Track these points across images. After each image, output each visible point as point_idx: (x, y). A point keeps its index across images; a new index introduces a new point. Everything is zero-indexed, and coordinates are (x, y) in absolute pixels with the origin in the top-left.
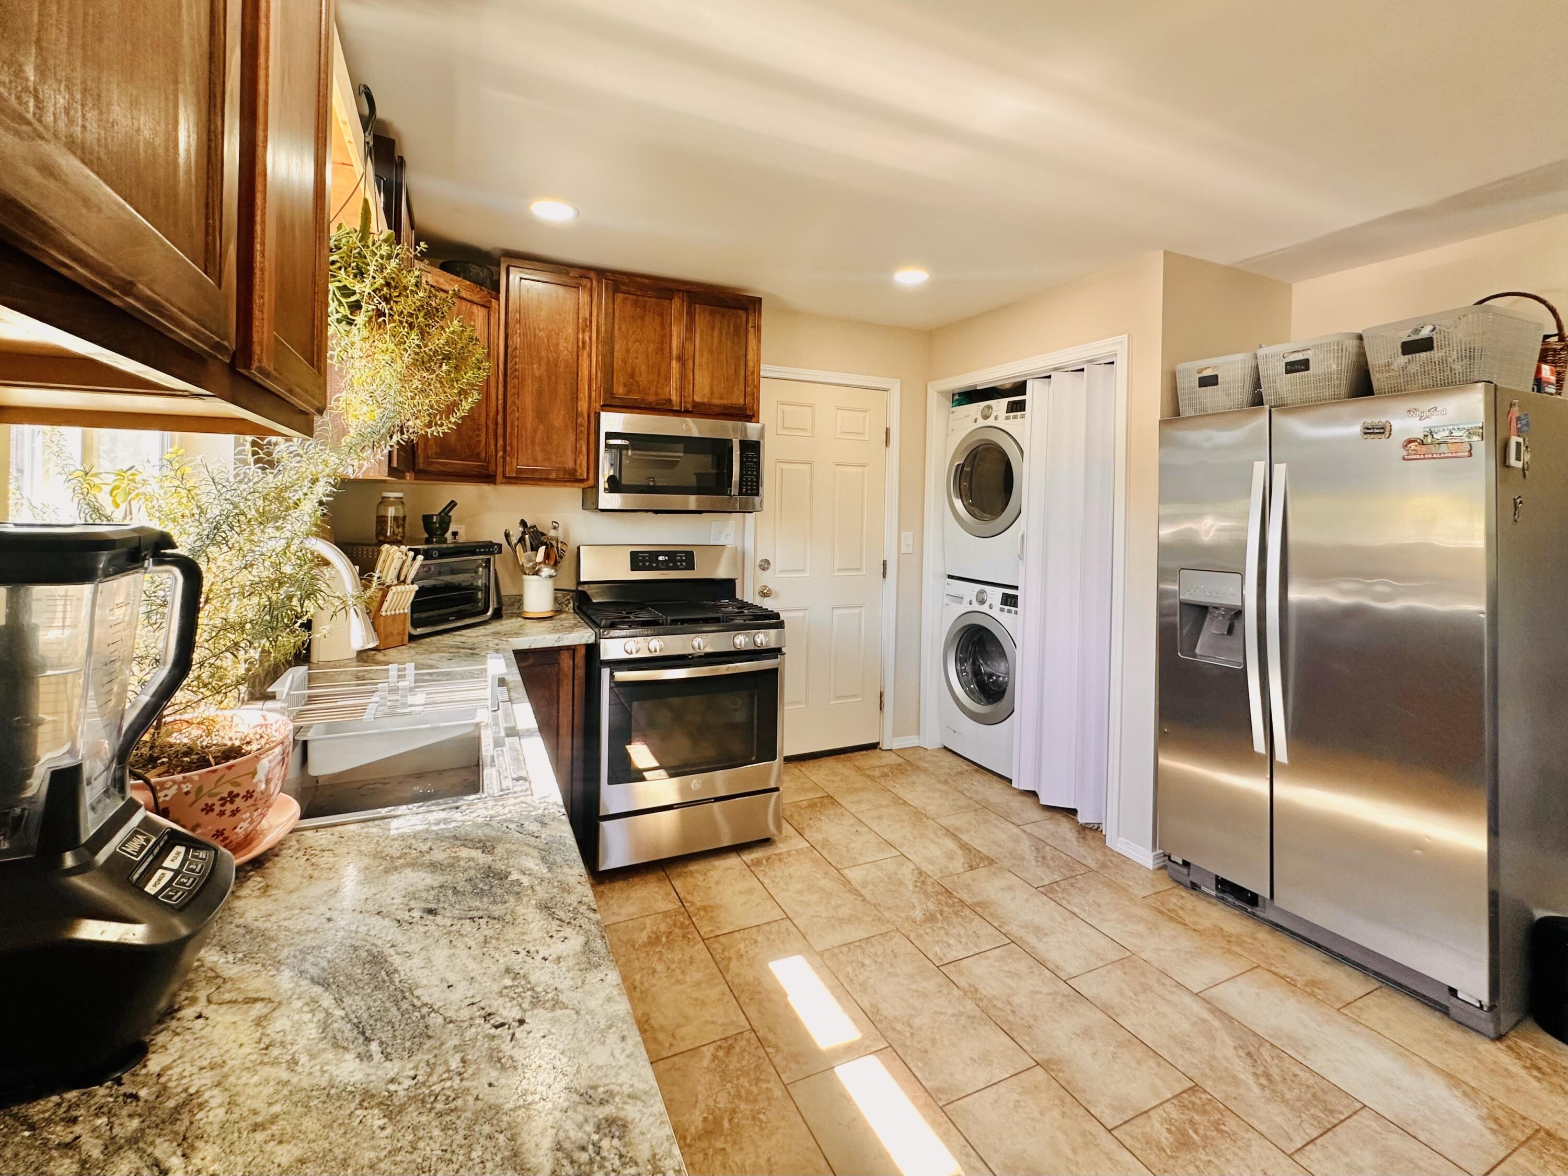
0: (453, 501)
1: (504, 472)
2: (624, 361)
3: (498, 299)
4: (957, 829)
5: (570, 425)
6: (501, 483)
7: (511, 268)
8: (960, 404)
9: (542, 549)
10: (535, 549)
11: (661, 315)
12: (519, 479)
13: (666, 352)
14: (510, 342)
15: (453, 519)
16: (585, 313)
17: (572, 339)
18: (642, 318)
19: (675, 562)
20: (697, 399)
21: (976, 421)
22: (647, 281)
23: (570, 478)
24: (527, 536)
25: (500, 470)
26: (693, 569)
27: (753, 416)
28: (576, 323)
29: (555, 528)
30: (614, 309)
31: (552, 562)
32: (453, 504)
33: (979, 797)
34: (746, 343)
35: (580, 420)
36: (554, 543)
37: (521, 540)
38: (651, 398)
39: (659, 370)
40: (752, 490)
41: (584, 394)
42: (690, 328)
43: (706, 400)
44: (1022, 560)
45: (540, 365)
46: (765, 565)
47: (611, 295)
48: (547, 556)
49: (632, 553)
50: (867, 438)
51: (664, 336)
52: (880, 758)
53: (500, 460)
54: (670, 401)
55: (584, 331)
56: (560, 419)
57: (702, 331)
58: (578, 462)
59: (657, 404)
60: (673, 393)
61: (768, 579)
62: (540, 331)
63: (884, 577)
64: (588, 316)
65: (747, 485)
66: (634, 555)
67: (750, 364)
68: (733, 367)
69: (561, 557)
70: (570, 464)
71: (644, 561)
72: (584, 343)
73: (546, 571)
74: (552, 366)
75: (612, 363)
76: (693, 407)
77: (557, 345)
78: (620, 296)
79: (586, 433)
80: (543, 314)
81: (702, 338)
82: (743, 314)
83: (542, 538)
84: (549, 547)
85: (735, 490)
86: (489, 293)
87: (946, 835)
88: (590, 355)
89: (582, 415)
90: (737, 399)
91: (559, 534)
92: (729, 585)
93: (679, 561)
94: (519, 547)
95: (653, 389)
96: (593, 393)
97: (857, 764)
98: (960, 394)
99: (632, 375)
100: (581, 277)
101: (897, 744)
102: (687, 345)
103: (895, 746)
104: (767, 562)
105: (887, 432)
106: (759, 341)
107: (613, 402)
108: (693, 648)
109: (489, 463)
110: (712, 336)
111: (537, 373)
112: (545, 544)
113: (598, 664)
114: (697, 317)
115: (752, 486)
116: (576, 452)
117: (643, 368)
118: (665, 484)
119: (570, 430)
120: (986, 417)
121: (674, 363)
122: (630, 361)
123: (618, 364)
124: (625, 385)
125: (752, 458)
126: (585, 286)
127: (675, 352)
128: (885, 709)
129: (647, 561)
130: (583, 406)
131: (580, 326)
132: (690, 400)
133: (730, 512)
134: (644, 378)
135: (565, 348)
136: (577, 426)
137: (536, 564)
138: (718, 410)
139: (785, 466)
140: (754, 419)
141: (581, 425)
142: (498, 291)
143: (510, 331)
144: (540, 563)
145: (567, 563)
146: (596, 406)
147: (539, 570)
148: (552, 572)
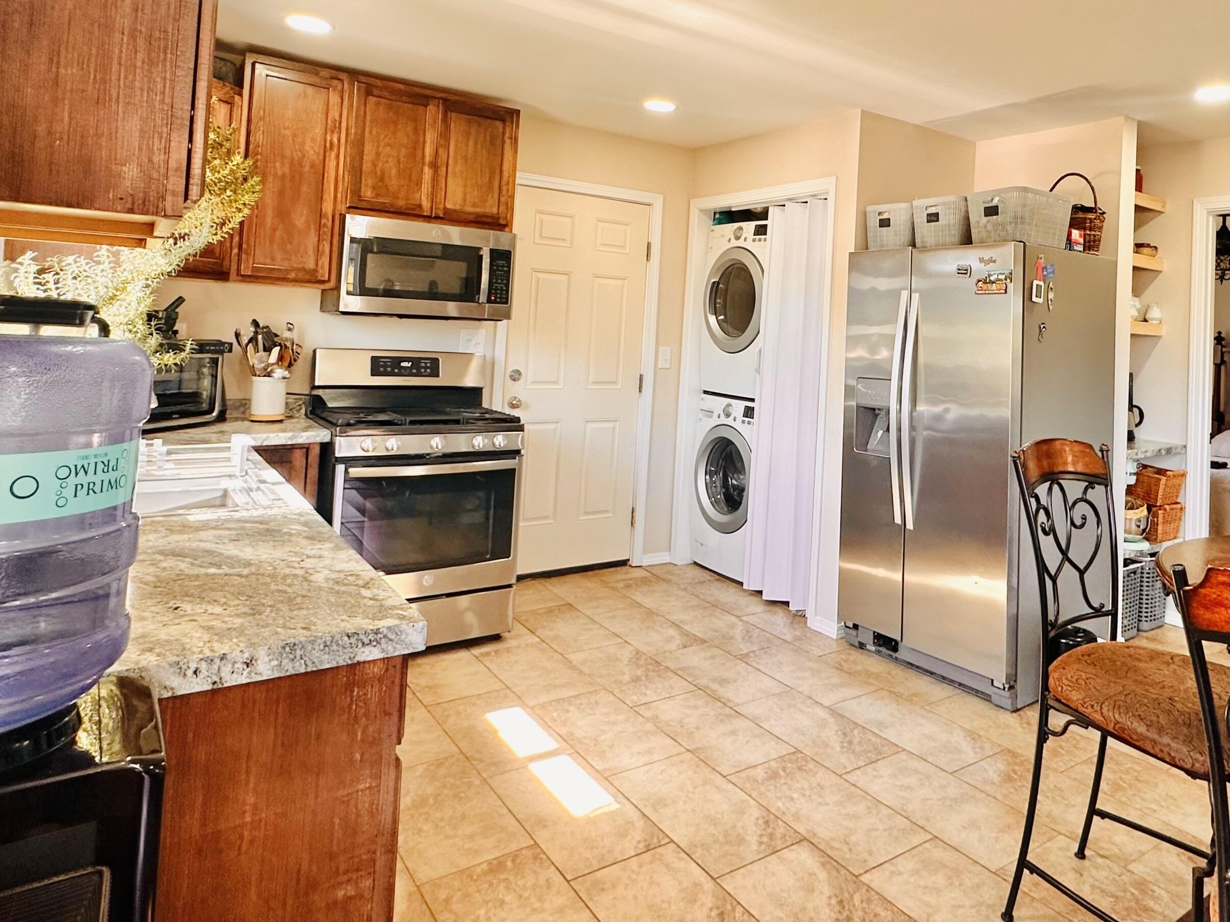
0: (180, 298)
1: (238, 270)
2: (374, 165)
3: (241, 95)
4: (682, 622)
5: (312, 226)
6: (235, 281)
7: (257, 65)
8: (720, 223)
9: (276, 351)
10: (268, 350)
11: (415, 120)
12: (254, 278)
13: (418, 158)
14: (251, 139)
15: (180, 316)
16: (334, 113)
17: (319, 139)
18: (395, 123)
19: (420, 368)
20: (449, 206)
21: (729, 241)
22: (402, 87)
23: (310, 278)
24: (260, 337)
25: (234, 267)
26: (438, 376)
27: (505, 226)
28: (324, 122)
29: (289, 329)
30: (365, 113)
31: (286, 364)
32: (180, 300)
33: (712, 599)
34: (502, 154)
35: (323, 221)
36: (288, 344)
37: (252, 340)
38: (401, 203)
39: (410, 176)
40: (500, 298)
41: (329, 195)
42: (445, 135)
43: (458, 207)
44: (759, 373)
45: (283, 164)
46: (516, 376)
47: (363, 98)
48: (281, 358)
49: (373, 358)
50: (627, 251)
51: (416, 142)
52: (627, 573)
53: (235, 259)
54: (420, 206)
55: (332, 132)
56: (303, 219)
57: (457, 140)
58: (320, 263)
59: (408, 209)
60: (424, 199)
61: (518, 390)
62: (285, 129)
63: (640, 391)
64: (337, 118)
65: (496, 294)
66: (375, 361)
67: (506, 175)
68: (488, 175)
69: (295, 360)
70: (311, 265)
71: (385, 366)
72: (331, 144)
73: (279, 372)
74: (296, 166)
75: (361, 165)
76: (445, 214)
77: (303, 144)
78: (372, 100)
79: (329, 234)
80: (290, 113)
81: (456, 146)
82: (499, 124)
83: (276, 339)
84: (283, 348)
85: (483, 297)
86: (232, 89)
87: (670, 627)
88: (338, 157)
89: (326, 216)
90: (491, 208)
91: (294, 335)
92: (476, 393)
93: (423, 367)
94: (250, 347)
95: (402, 194)
96: (339, 195)
97: (603, 579)
98: (721, 213)
99: (382, 180)
100: (332, 78)
101: (646, 561)
102: (441, 151)
103: (645, 563)
104: (518, 372)
105: (649, 246)
106: (516, 152)
107: (361, 205)
108: (431, 447)
109: (223, 259)
110: (467, 145)
111: (280, 173)
112: (280, 345)
113: (333, 460)
114: (452, 125)
115: (501, 294)
116: (318, 252)
117: (394, 172)
118: (411, 289)
119: (313, 231)
120: (738, 238)
121: (426, 169)
122: (380, 164)
123: (366, 167)
124: (374, 188)
125: (503, 266)
126: (335, 89)
127: (427, 159)
128: (636, 525)
129: (389, 366)
130: (328, 207)
131: (329, 127)
132: (442, 206)
133: (480, 320)
134: (393, 182)
135: (312, 150)
136: (320, 226)
137: (268, 365)
138: (471, 218)
139: (540, 275)
140: (507, 229)
141: (325, 225)
142: (241, 86)
143: (253, 127)
144: (273, 364)
145: (301, 366)
146: (342, 208)
147: (272, 371)
148: (286, 373)
